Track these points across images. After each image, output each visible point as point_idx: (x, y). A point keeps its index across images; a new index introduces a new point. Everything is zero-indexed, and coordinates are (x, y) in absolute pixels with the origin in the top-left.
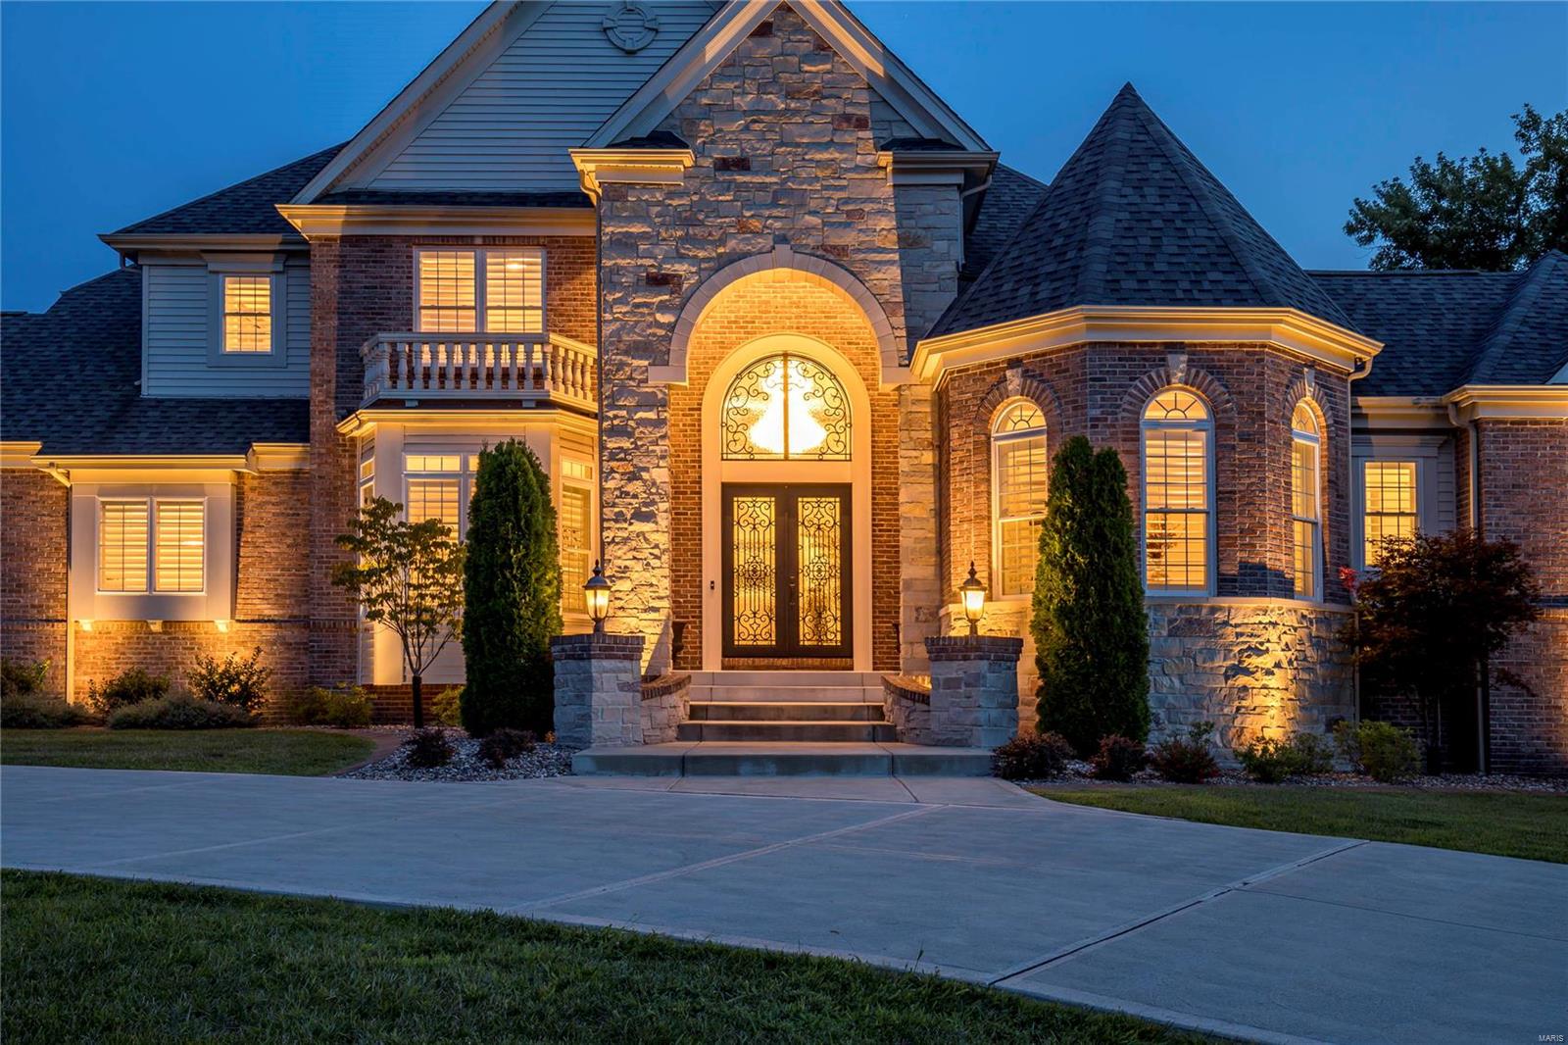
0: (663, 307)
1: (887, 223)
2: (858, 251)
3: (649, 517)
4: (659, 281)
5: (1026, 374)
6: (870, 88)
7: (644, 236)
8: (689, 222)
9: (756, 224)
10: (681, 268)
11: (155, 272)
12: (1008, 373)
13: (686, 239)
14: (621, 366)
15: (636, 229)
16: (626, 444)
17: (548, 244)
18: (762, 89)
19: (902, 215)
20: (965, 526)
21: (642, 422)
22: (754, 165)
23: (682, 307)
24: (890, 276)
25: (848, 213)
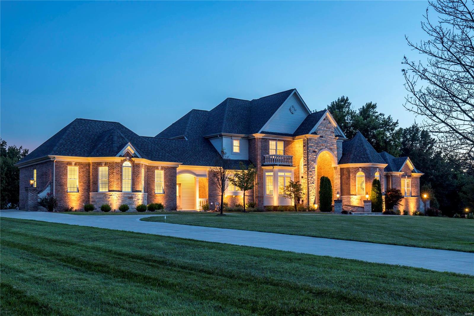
0: (315, 155)
1: (336, 146)
2: (333, 149)
3: (314, 183)
4: (314, 152)
5: (362, 169)
6: (334, 128)
7: (313, 145)
8: (317, 144)
9: (324, 145)
10: (316, 150)
11: (225, 138)
12: (360, 169)
13: (317, 146)
14: (311, 163)
15: (312, 145)
16: (311, 173)
17: (284, 141)
18: (324, 127)
19: (337, 145)
20: (353, 186)
21: (313, 170)
22: (323, 137)
23: (317, 155)
24: (336, 152)
25: (332, 144)
